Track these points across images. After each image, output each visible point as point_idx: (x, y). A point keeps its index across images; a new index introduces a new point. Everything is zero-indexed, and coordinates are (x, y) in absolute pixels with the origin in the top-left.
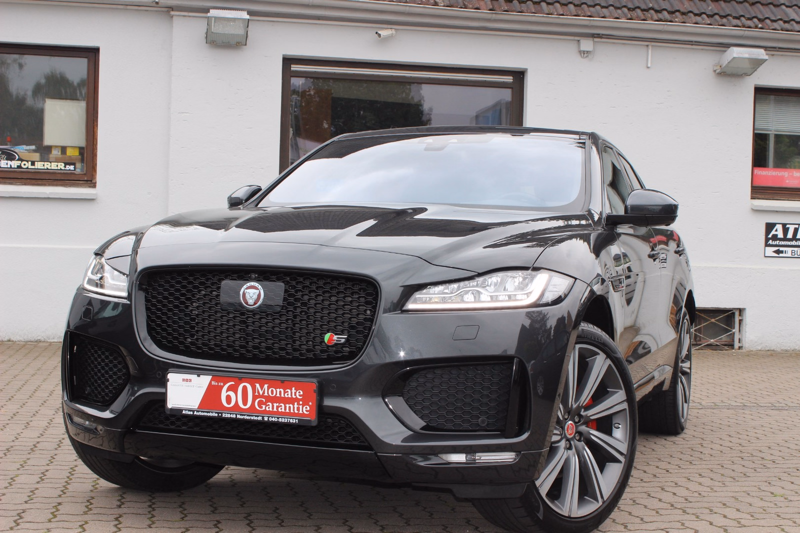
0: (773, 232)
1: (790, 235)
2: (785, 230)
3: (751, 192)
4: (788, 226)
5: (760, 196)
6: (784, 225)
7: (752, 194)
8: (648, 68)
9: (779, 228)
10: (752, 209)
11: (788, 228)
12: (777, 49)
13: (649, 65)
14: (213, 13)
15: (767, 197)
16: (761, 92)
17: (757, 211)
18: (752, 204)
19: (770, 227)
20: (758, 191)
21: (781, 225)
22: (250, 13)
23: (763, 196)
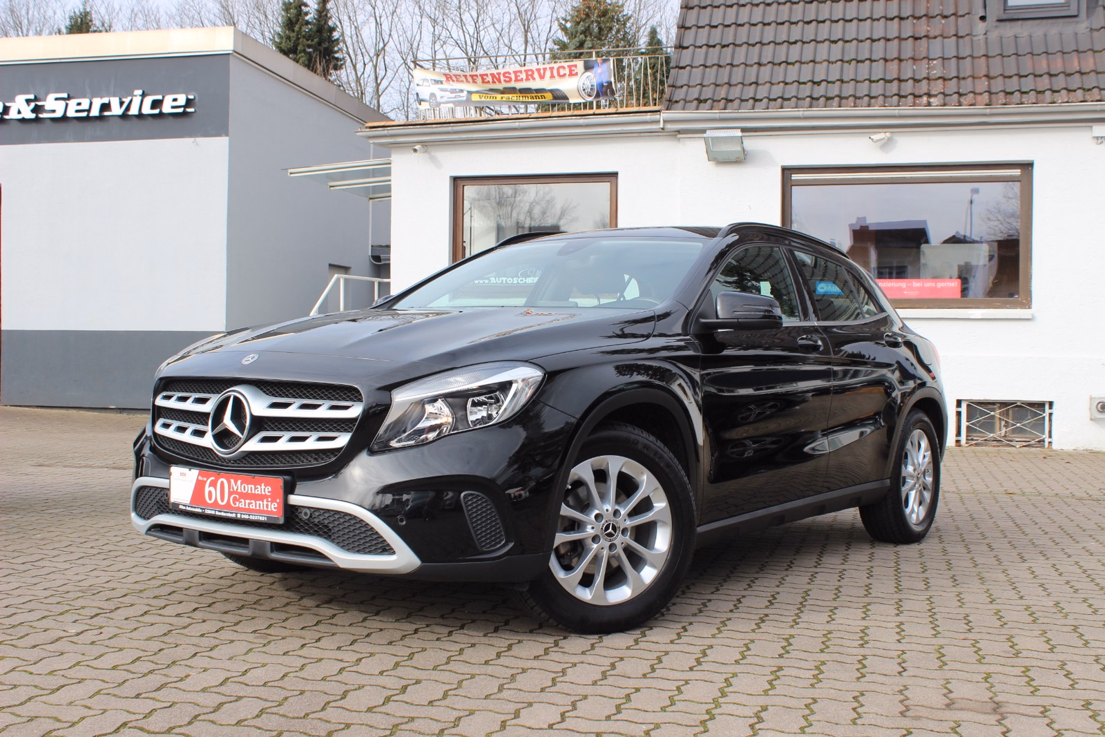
14: (709, 134)
22: (744, 130)
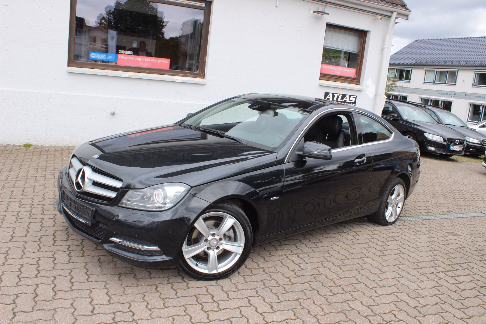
0: (328, 97)
1: (335, 99)
2: (333, 97)
3: (320, 76)
4: (334, 94)
5: (323, 79)
6: (333, 94)
7: (320, 77)
8: (276, 7)
9: (331, 95)
10: (320, 85)
11: (335, 95)
12: (339, 5)
13: (277, 6)
15: (326, 79)
16: (330, 26)
17: (321, 86)
18: (320, 83)
19: (326, 94)
20: (324, 76)
21: (331, 94)
23: (324, 79)
